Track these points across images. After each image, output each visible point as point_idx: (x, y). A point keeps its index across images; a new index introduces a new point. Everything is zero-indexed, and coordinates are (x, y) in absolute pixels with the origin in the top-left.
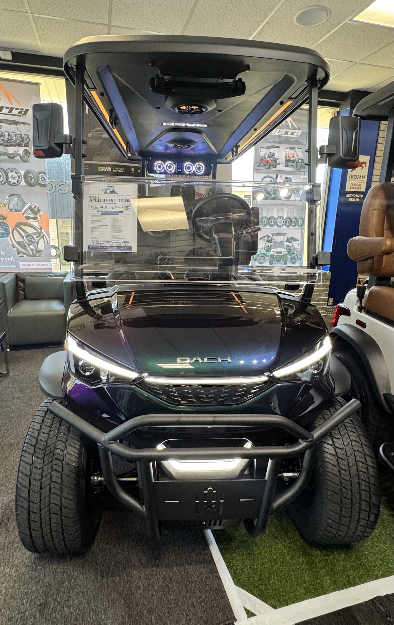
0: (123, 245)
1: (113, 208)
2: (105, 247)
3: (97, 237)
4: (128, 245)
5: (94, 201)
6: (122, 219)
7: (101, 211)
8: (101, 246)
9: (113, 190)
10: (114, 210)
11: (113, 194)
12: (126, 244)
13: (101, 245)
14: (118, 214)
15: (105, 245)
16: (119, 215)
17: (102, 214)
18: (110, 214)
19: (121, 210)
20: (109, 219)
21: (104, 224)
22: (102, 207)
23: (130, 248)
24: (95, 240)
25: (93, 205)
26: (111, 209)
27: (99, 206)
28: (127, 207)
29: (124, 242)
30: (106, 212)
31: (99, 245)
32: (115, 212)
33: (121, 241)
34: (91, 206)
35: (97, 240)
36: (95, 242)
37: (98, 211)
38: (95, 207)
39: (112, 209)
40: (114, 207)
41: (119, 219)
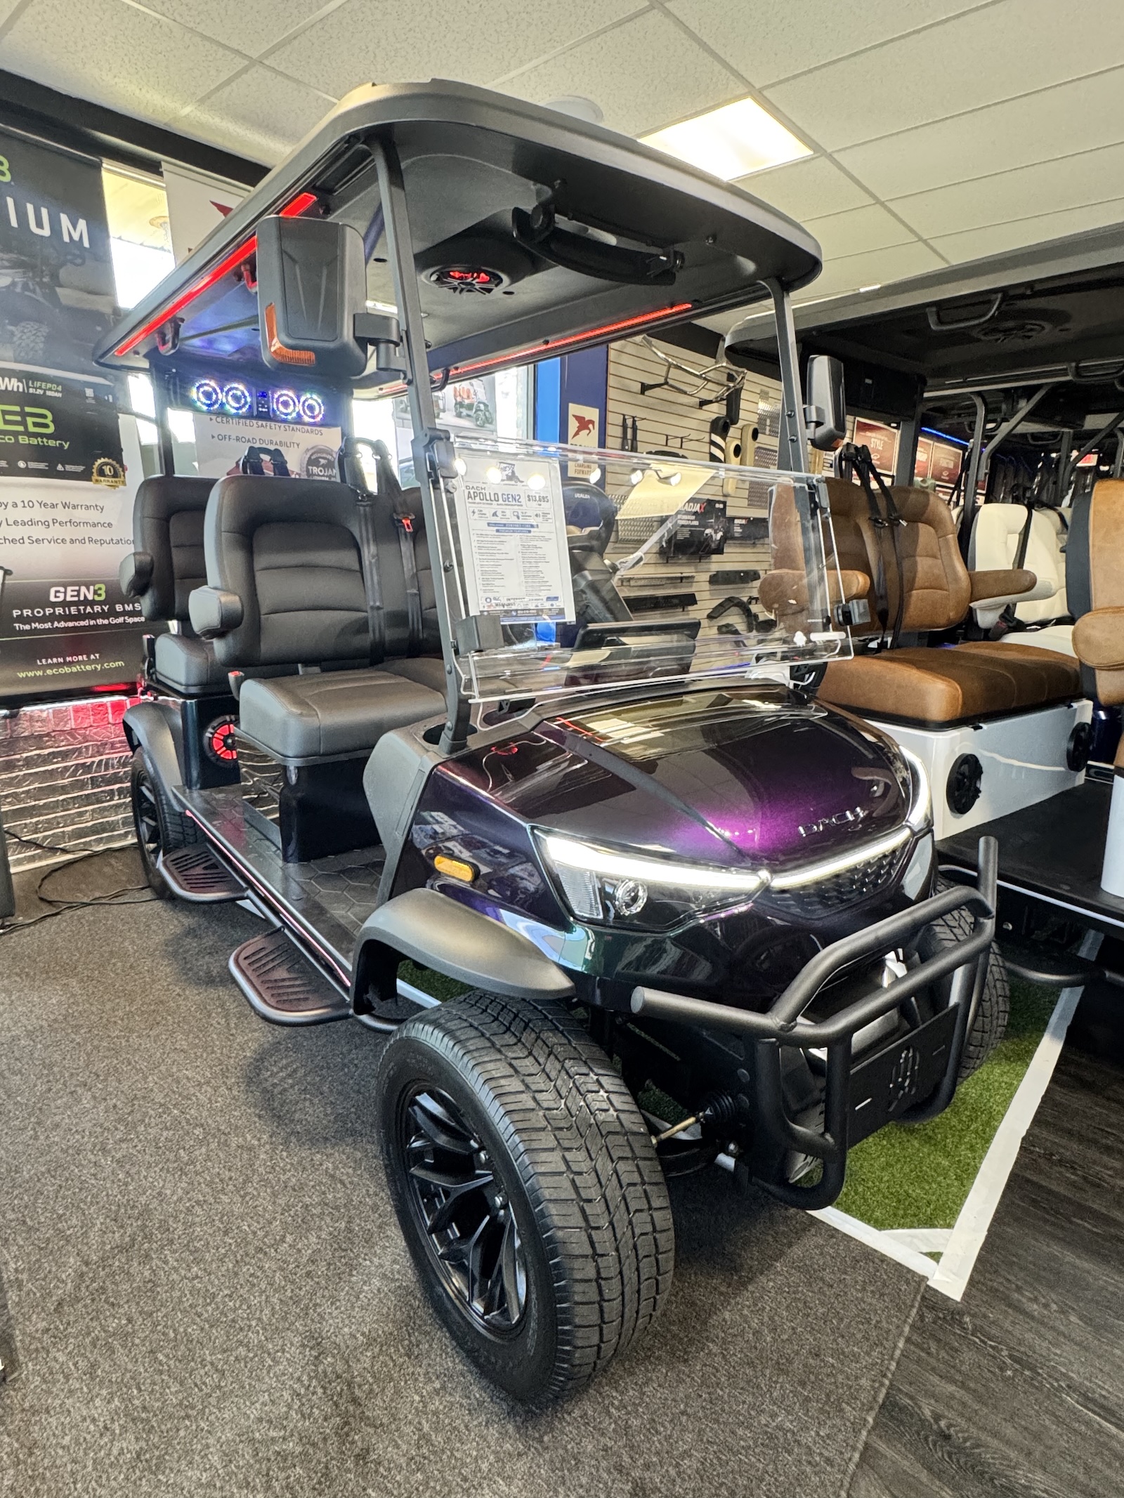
0: (547, 605)
1: (518, 518)
2: (514, 613)
3: (496, 589)
4: (557, 604)
5: (477, 499)
6: (539, 544)
7: (496, 525)
8: (506, 611)
9: (513, 472)
10: (521, 521)
11: (513, 482)
12: (553, 602)
13: (506, 608)
14: (530, 532)
15: (514, 607)
16: (532, 534)
17: (498, 531)
18: (514, 531)
19: (532, 521)
20: (513, 542)
21: (504, 556)
22: (495, 514)
23: (561, 612)
24: (491, 595)
25: (476, 508)
26: (514, 520)
27: (489, 511)
28: (545, 514)
29: (548, 599)
30: (505, 525)
31: (502, 608)
32: (522, 525)
33: (544, 595)
34: (471, 509)
35: (496, 595)
36: (493, 601)
37: (489, 524)
38: (482, 514)
39: (516, 518)
40: (520, 515)
41: (532, 543)
